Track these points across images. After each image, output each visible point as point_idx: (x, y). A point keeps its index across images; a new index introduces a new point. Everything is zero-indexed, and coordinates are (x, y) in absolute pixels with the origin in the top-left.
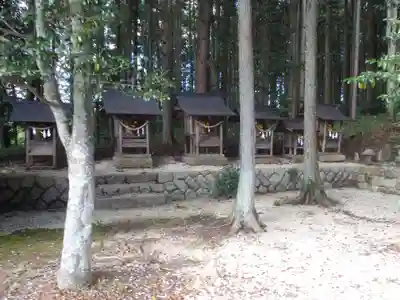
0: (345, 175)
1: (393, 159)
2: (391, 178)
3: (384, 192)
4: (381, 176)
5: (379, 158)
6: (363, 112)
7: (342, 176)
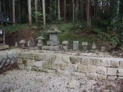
0: (8, 61)
1: (36, 45)
2: (39, 60)
3: (35, 70)
4: (32, 59)
5: (28, 45)
6: (18, 22)
7: (6, 62)
